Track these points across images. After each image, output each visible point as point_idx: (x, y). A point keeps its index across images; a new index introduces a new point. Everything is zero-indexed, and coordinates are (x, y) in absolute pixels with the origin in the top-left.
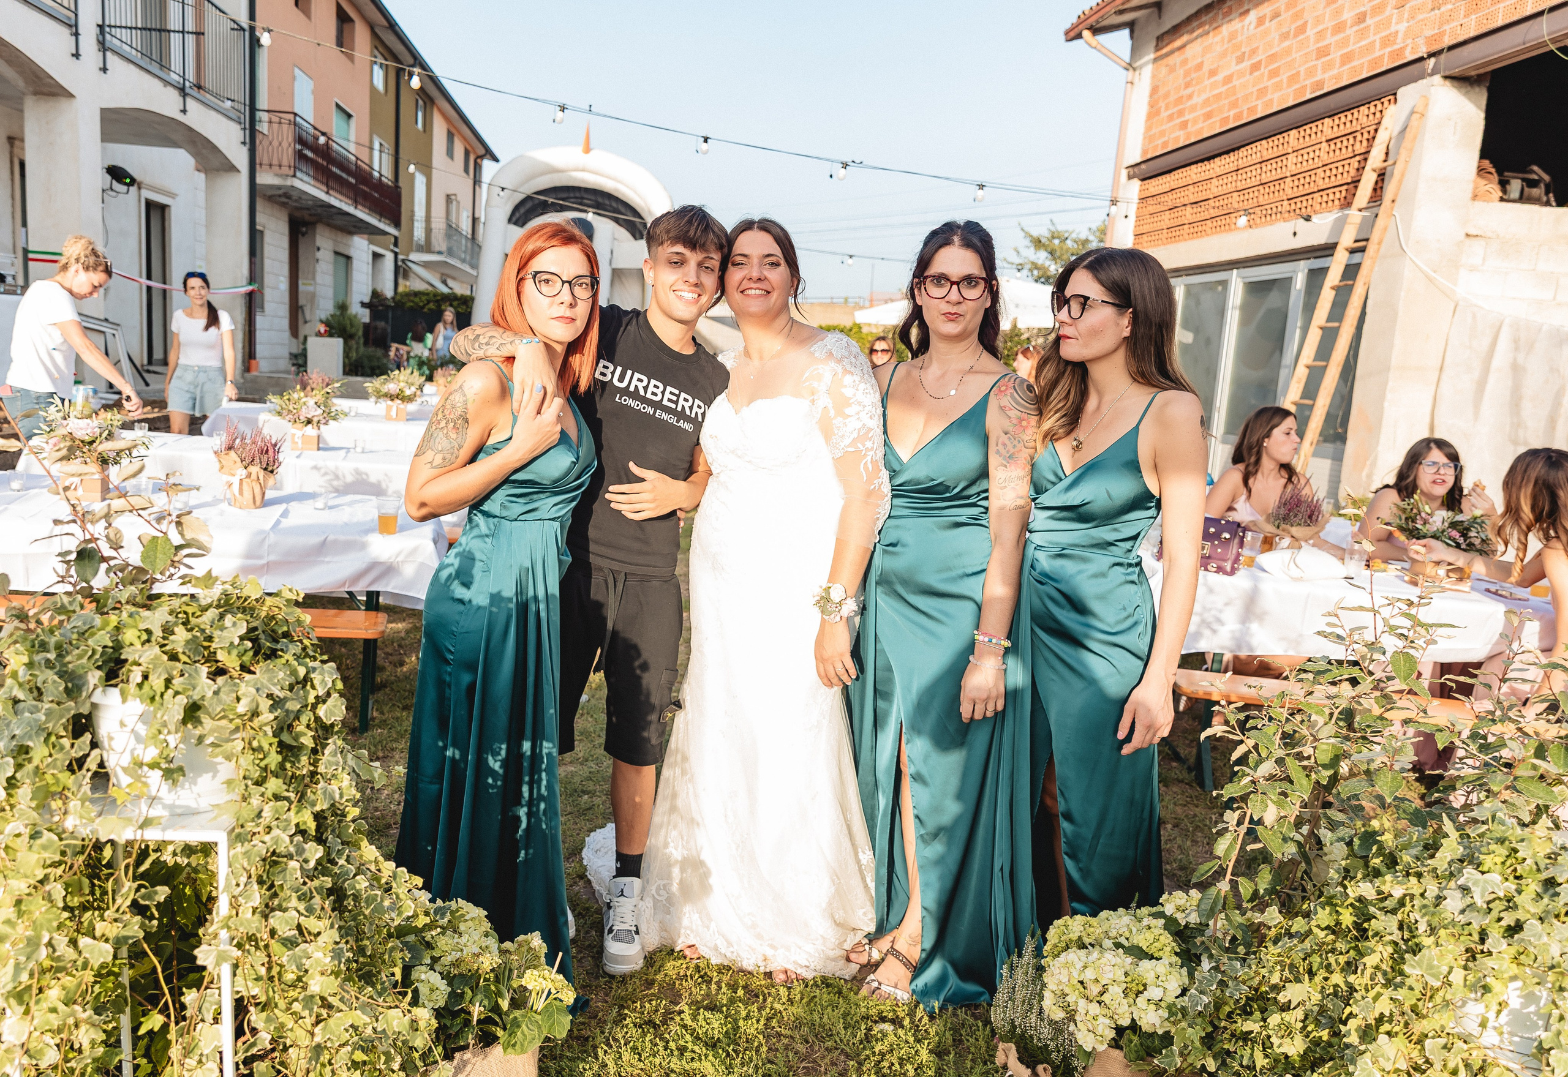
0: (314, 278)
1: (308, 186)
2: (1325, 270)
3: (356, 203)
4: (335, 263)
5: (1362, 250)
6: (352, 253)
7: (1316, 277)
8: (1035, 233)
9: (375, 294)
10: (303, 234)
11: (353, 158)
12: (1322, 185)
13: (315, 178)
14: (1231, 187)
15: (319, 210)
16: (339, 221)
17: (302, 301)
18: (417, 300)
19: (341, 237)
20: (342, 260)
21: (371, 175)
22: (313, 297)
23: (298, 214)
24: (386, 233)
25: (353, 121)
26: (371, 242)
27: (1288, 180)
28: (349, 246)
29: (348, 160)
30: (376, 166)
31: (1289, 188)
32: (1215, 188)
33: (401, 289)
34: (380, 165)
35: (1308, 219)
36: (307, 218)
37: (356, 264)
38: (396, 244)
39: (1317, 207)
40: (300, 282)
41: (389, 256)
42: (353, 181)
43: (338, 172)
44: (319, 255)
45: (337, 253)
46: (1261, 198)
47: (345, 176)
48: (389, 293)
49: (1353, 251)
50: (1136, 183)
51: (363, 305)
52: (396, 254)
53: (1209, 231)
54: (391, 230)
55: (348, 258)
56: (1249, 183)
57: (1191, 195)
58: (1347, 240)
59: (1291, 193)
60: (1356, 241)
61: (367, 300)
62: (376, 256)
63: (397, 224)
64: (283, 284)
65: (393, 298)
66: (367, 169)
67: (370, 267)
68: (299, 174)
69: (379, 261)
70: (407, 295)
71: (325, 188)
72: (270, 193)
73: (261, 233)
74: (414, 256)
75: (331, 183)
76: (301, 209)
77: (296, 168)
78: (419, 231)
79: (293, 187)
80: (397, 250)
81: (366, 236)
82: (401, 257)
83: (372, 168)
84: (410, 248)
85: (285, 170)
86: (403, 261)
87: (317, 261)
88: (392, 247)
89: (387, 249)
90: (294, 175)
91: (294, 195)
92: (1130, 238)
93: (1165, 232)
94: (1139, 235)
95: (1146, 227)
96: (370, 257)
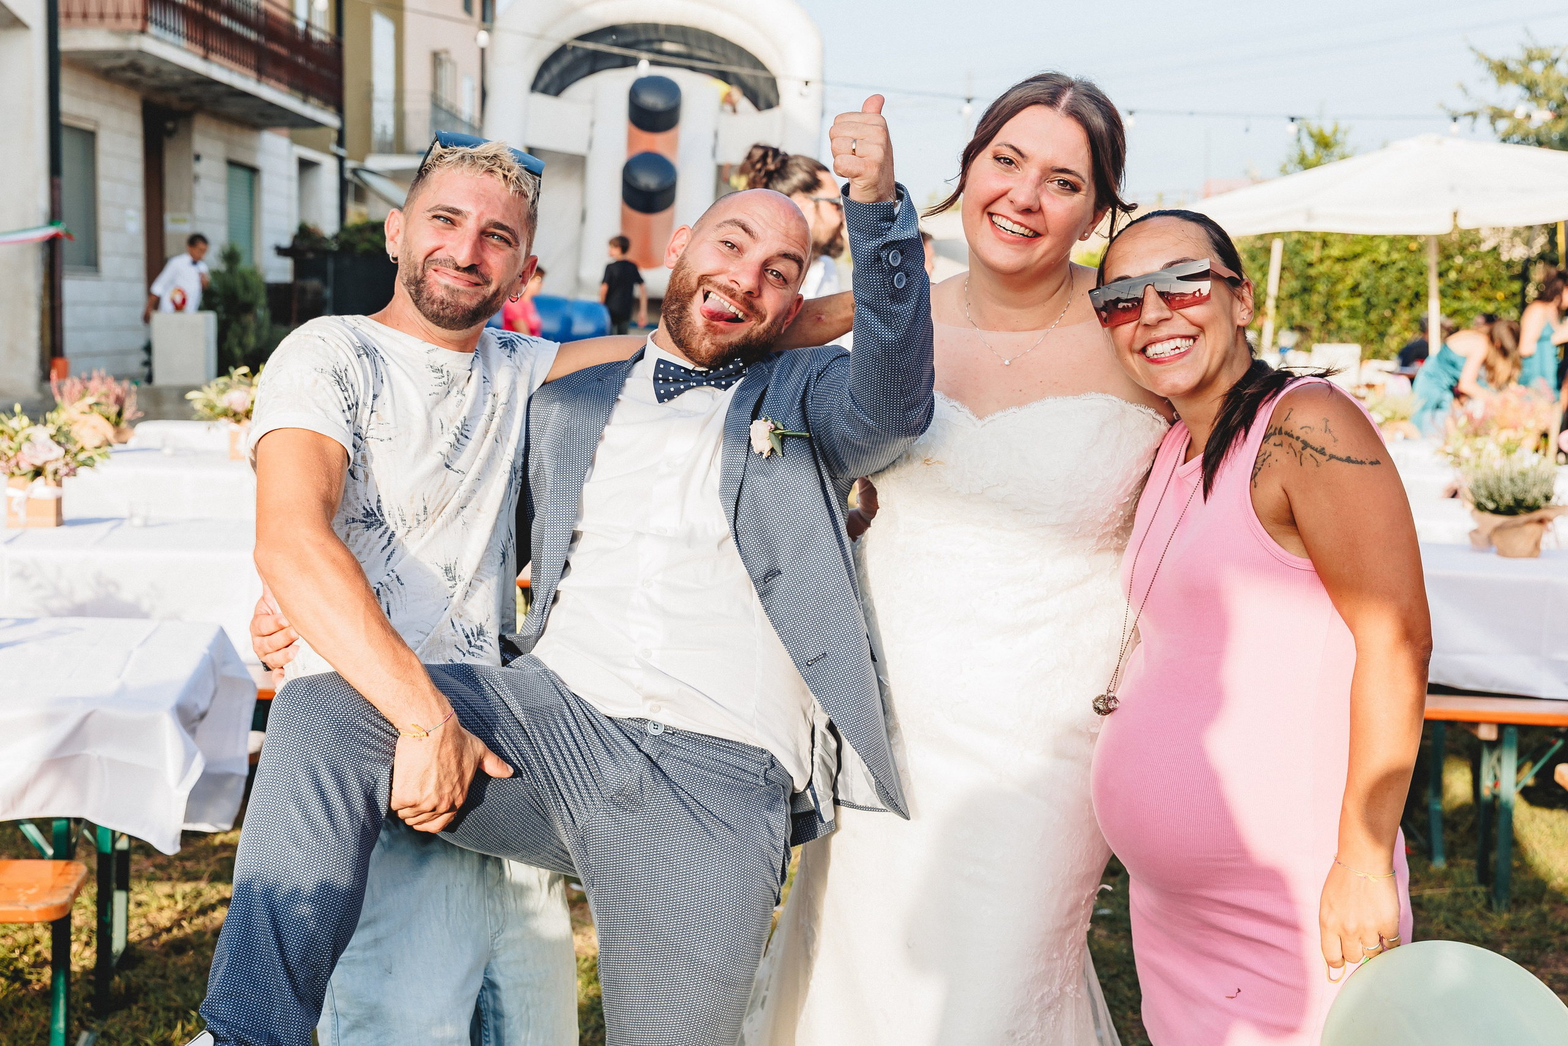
0: (190, 208)
1: (173, 50)
3: (261, 73)
4: (230, 183)
6: (260, 161)
9: (305, 233)
10: (171, 133)
13: (189, 38)
15: (196, 91)
16: (233, 107)
18: (376, 238)
19: (242, 136)
20: (242, 175)
21: (293, 28)
23: (158, 99)
24: (319, 124)
26: (295, 141)
28: (253, 149)
30: (301, 12)
33: (351, 220)
34: (309, 11)
36: (176, 104)
37: (267, 180)
38: (341, 142)
40: (168, 217)
41: (329, 166)
42: (252, 36)
43: (225, 21)
44: (200, 168)
45: (232, 164)
47: (237, 28)
48: (328, 225)
51: (281, 251)
52: (341, 160)
54: (328, 118)
55: (253, 171)
61: (286, 242)
62: (305, 165)
63: (339, 110)
64: (134, 222)
65: (336, 237)
66: (283, 16)
67: (294, 186)
68: (152, 29)
69: (312, 173)
70: (360, 229)
71: (200, 51)
72: (105, 64)
73: (89, 137)
74: (374, 162)
75: (213, 41)
76: (162, 89)
77: (146, 18)
78: (383, 118)
79: (141, 52)
80: (342, 152)
81: (285, 131)
82: (350, 164)
83: (292, 14)
84: (367, 148)
85: (127, 23)
86: (355, 171)
87: (196, 178)
88: (334, 148)
89: (325, 150)
90: (143, 31)
91: (148, 65)
96: (294, 168)
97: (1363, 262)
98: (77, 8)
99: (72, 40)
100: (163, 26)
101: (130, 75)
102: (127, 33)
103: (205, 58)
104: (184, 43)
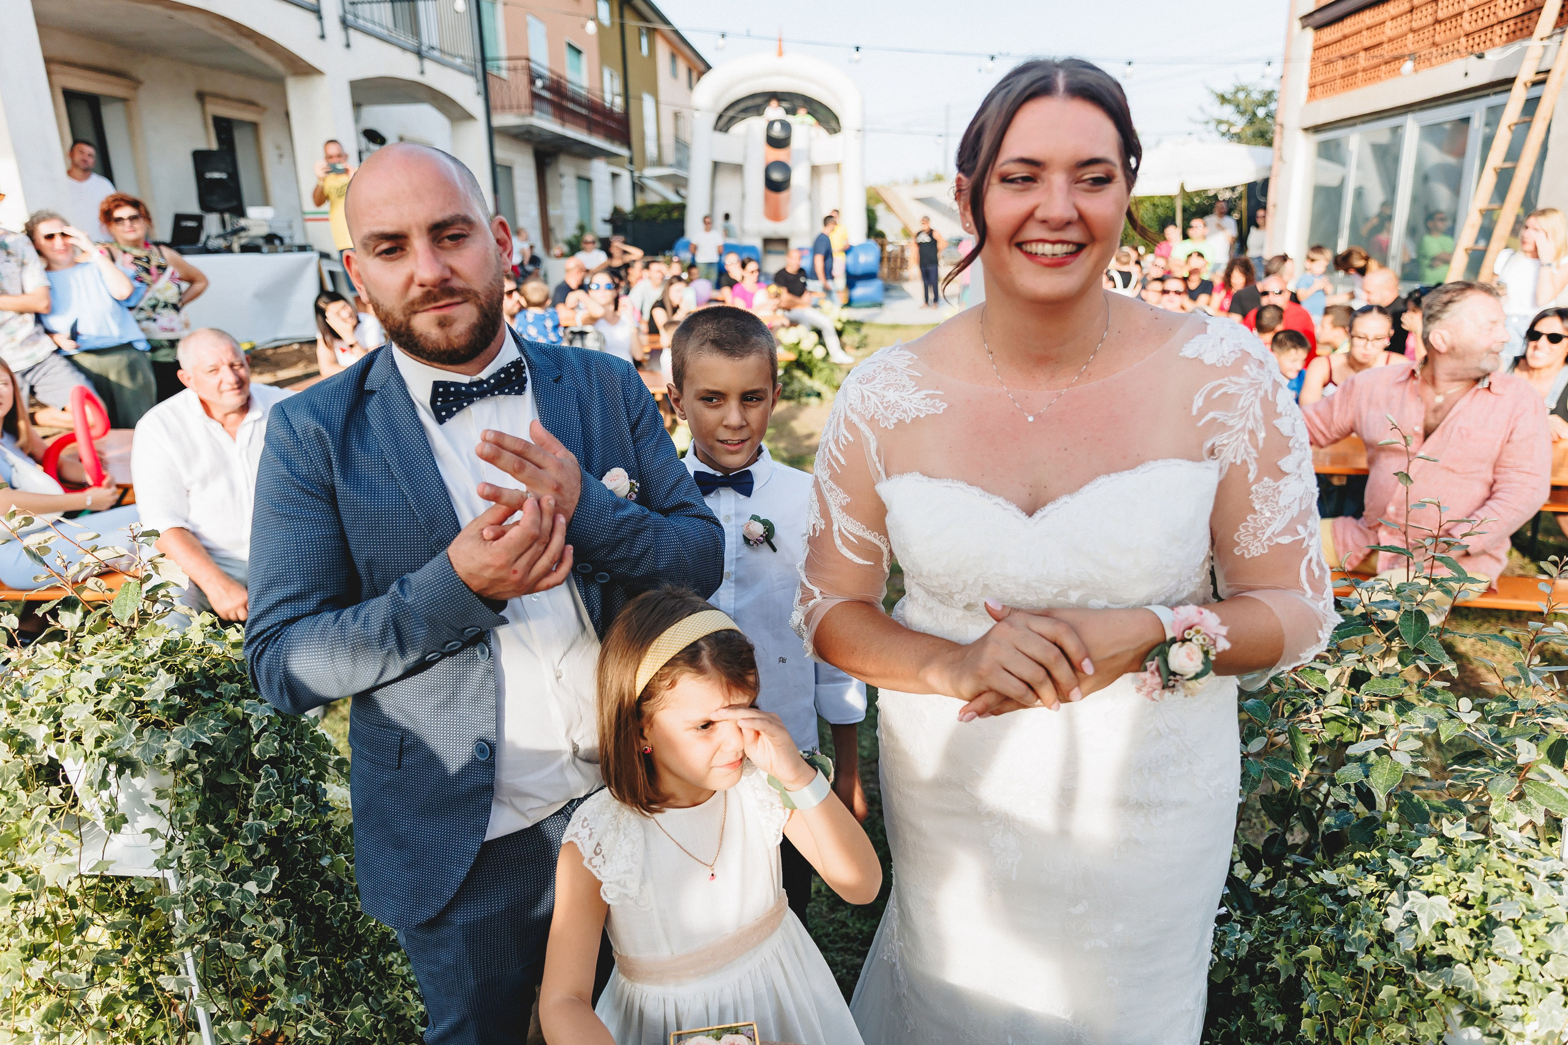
0: (560, 202)
1: (547, 123)
2: (1503, 106)
3: (591, 132)
4: (579, 187)
5: (1543, 82)
6: (592, 175)
7: (1495, 114)
8: (1220, 89)
9: (617, 211)
10: (549, 165)
11: (583, 92)
12: (1502, 15)
13: (555, 116)
14: (1405, 28)
15: (559, 142)
16: (578, 149)
17: (553, 223)
18: (652, 212)
19: (582, 163)
20: (584, 183)
21: (604, 107)
22: (561, 219)
23: (541, 147)
24: (618, 156)
25: (584, 58)
26: (609, 163)
27: (1466, 15)
28: (589, 170)
29: (580, 95)
30: (608, 97)
31: (1466, 23)
32: (1389, 30)
33: (638, 203)
34: (611, 96)
35: (1481, 56)
36: (550, 149)
37: (597, 185)
38: (631, 164)
39: (1497, 40)
40: (549, 207)
41: (626, 176)
42: (584, 112)
43: (571, 106)
44: (564, 181)
45: (579, 178)
46: (1437, 36)
47: (577, 109)
48: (627, 206)
49: (1535, 84)
50: (1310, 32)
51: (606, 221)
52: (632, 172)
54: (623, 152)
55: (589, 181)
56: (1425, 22)
57: (1366, 40)
58: (1526, 74)
59: (1468, 28)
60: (1538, 73)
61: (607, 216)
62: (614, 176)
63: (630, 146)
64: (534, 211)
65: (632, 212)
66: (598, 100)
67: (609, 186)
68: (536, 113)
69: (618, 180)
70: (644, 208)
71: (559, 121)
72: (515, 131)
73: (509, 169)
74: (649, 172)
75: (566, 116)
76: (542, 142)
77: (533, 107)
78: (651, 149)
79: (531, 126)
80: (632, 168)
81: (603, 159)
82: (636, 174)
83: (603, 100)
84: (644, 164)
85: (523, 110)
86: (639, 177)
87: (561, 186)
88: (628, 166)
89: (624, 168)
90: (531, 114)
91: (535, 131)
92: (1305, 90)
93: (1338, 81)
94: (1313, 87)
95: (1320, 78)
96: (608, 178)
98: (498, 103)
99: (499, 121)
100: (541, 111)
101: (527, 136)
102: (523, 116)
103: (563, 125)
104: (550, 118)
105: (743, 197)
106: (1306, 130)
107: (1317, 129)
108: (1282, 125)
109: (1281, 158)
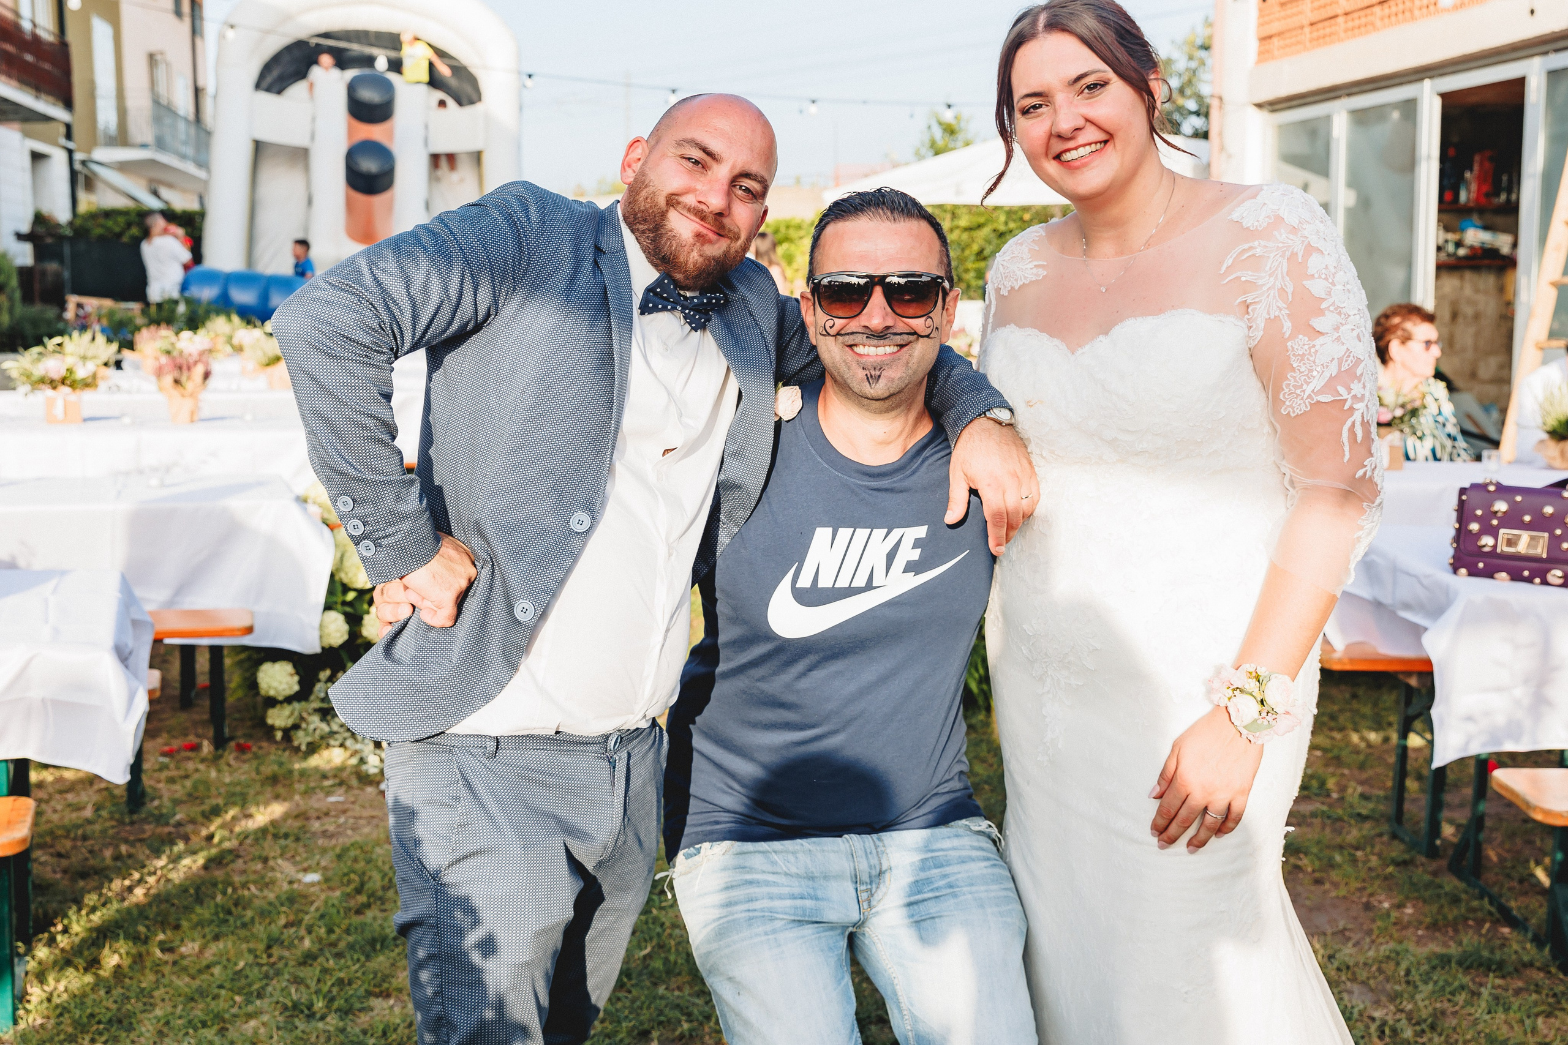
9: (39, 219)
18: (110, 223)
21: (17, 27)
24: (47, 119)
26: (27, 135)
30: (26, 12)
33: (83, 208)
34: (33, 10)
38: (69, 136)
41: (59, 158)
48: (62, 214)
51: (20, 237)
52: (70, 152)
53: (1378, 23)
54: (58, 112)
61: (25, 228)
62: (37, 157)
63: (68, 104)
65: (71, 224)
66: (9, 15)
67: (27, 176)
69: (44, 166)
70: (93, 216)
74: (101, 154)
78: (106, 114)
80: (71, 145)
81: (16, 126)
82: (79, 156)
83: (17, 14)
84: (93, 142)
86: (84, 163)
88: (63, 141)
89: (55, 144)
92: (1252, 45)
93: (1307, 30)
94: (1265, 39)
95: (1275, 27)
96: (27, 160)
97: (986, 231)
105: (310, 202)
106: (1259, 106)
107: (1274, 105)
108: (1221, 99)
109: (1222, 148)
